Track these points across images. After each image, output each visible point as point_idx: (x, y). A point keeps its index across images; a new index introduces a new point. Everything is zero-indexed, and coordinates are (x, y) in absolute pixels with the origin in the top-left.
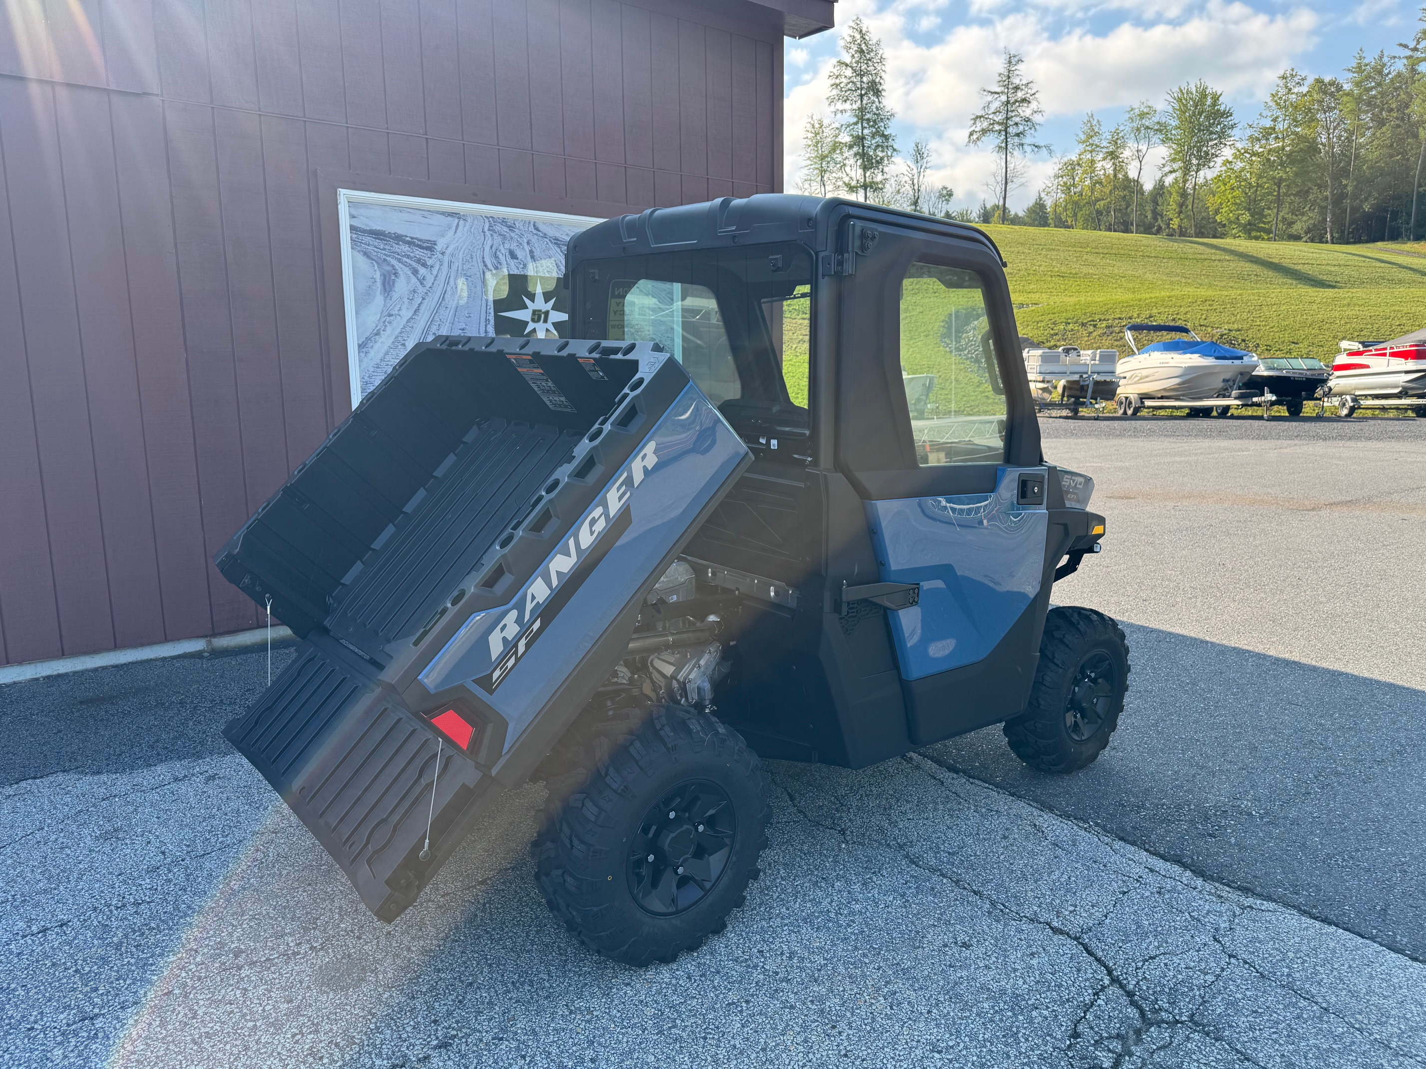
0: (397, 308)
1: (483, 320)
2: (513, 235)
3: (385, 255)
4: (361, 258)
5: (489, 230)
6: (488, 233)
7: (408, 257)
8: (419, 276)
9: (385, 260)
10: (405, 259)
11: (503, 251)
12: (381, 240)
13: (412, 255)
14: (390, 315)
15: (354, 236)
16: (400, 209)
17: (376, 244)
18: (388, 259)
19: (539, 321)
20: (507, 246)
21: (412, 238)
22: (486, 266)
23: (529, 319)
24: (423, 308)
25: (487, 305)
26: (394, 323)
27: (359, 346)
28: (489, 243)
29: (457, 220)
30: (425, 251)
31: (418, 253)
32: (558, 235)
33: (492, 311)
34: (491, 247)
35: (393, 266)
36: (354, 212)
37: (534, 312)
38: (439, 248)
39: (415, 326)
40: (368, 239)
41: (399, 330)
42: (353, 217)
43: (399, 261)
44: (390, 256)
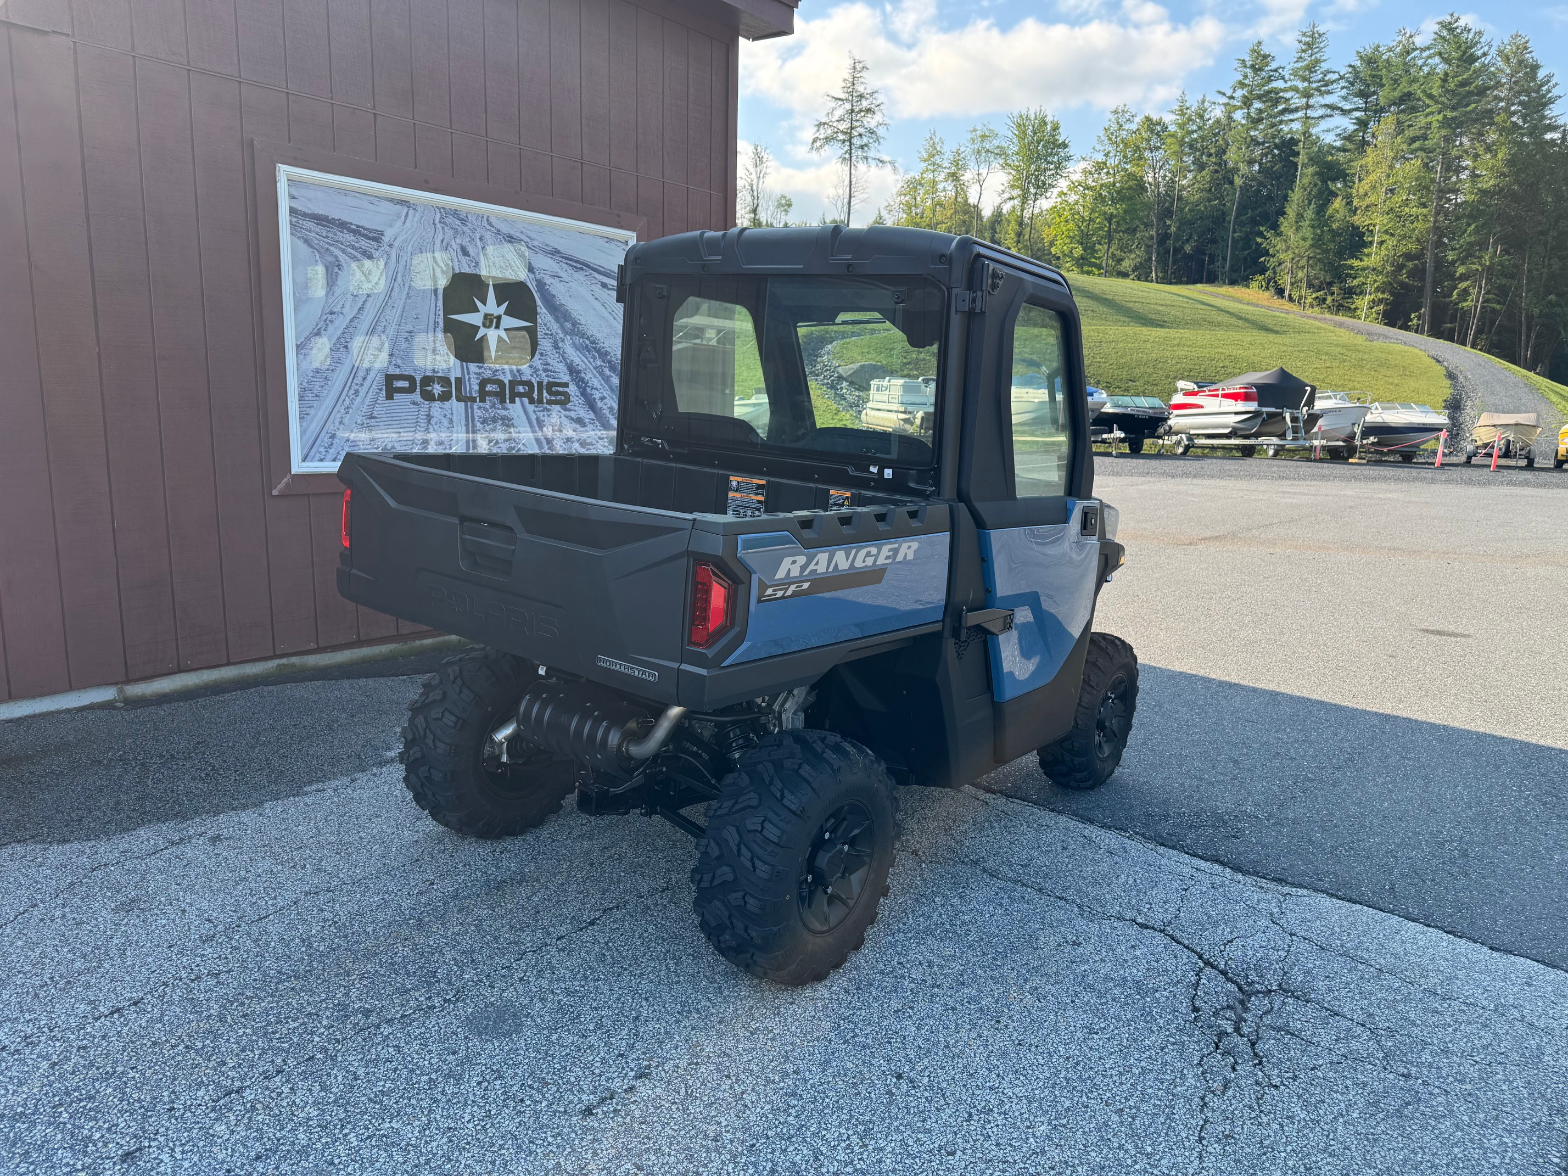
0: (339, 306)
1: (432, 323)
2: (465, 229)
3: (327, 243)
4: (300, 243)
5: (440, 222)
6: (439, 225)
7: (353, 247)
8: (365, 270)
9: (327, 249)
10: (349, 250)
11: (454, 246)
12: (324, 226)
13: (357, 245)
14: (332, 313)
15: (294, 220)
16: (344, 192)
17: (318, 230)
18: (331, 248)
19: (490, 326)
20: (458, 241)
21: (358, 226)
22: (436, 262)
23: (480, 325)
24: (368, 306)
25: (436, 306)
26: (337, 323)
27: (298, 346)
28: (440, 237)
29: (406, 210)
30: (371, 242)
31: (364, 243)
32: (512, 232)
34: (442, 241)
35: (336, 257)
36: (295, 193)
37: (486, 316)
38: (386, 239)
39: (359, 326)
40: (309, 224)
41: (341, 331)
42: (292, 197)
43: (344, 251)
44: (333, 245)
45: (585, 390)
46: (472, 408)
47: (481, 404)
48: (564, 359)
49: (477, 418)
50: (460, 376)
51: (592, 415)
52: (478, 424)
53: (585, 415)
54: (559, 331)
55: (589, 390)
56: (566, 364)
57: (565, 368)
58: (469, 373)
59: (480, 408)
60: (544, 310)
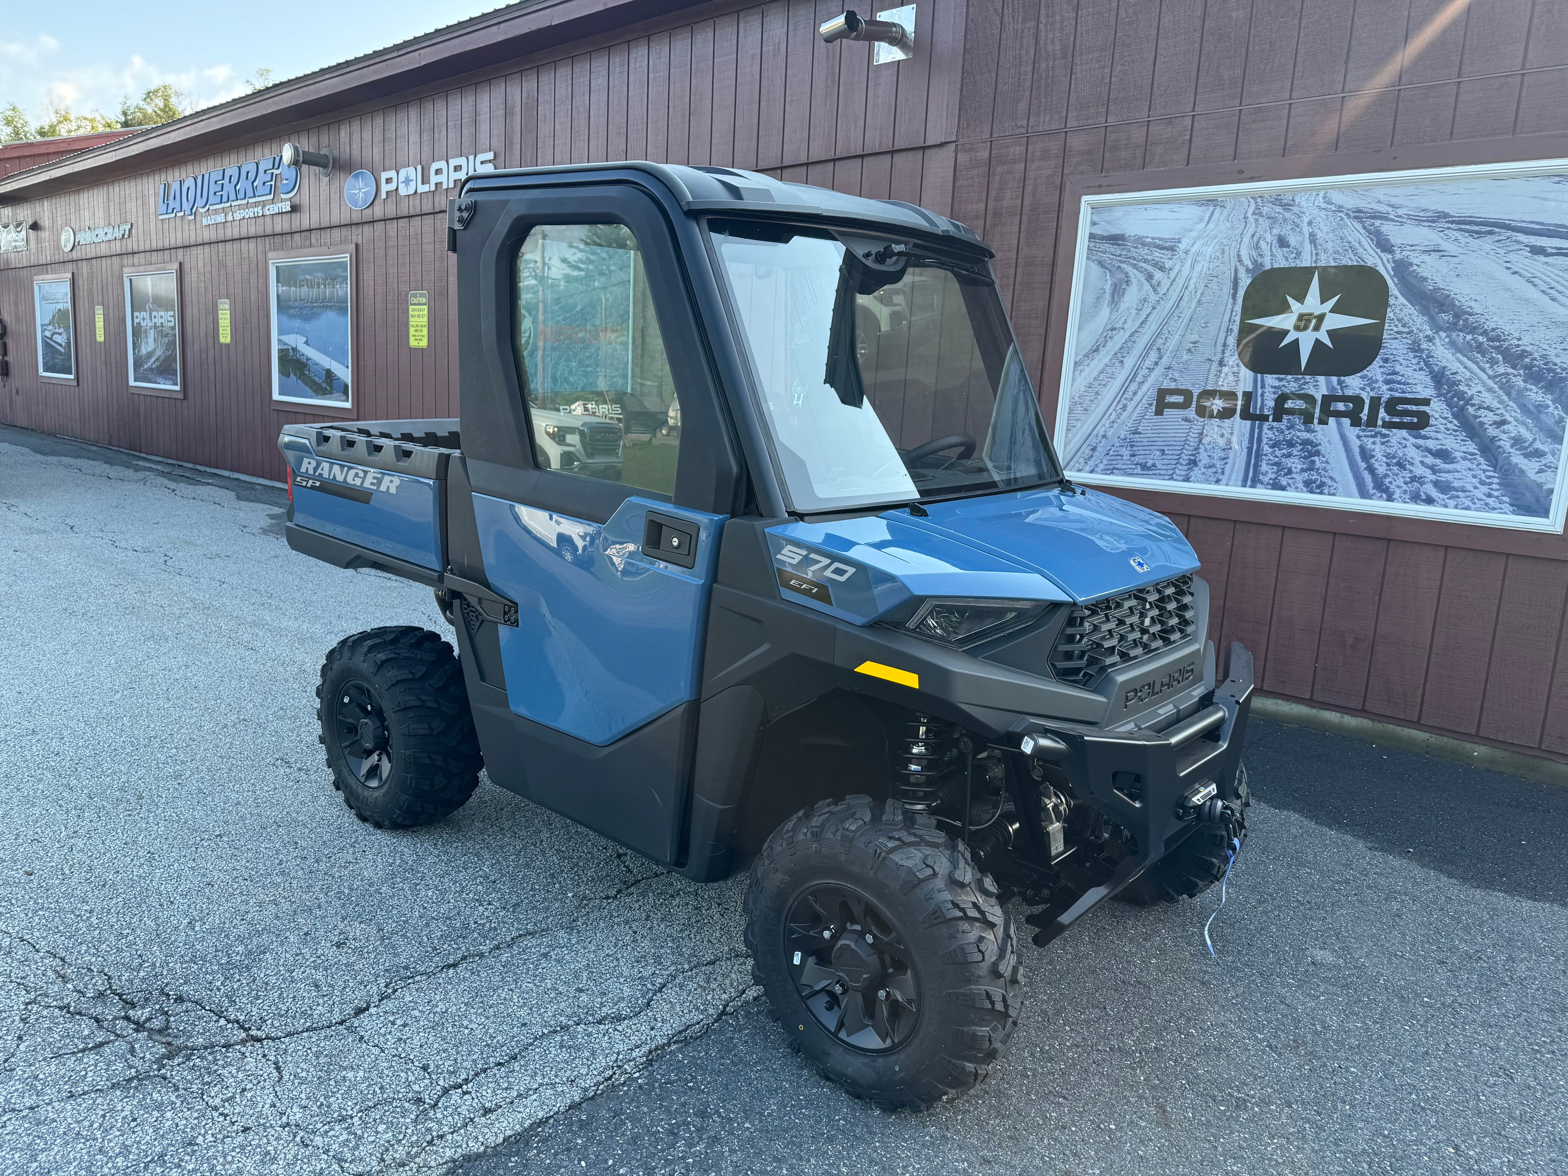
0: (1121, 322)
1: (1224, 328)
2: (1287, 215)
3: (1120, 261)
4: (1094, 267)
5: (1254, 214)
6: (1251, 218)
7: (1146, 261)
8: (1153, 282)
9: (1119, 267)
10: (1141, 264)
11: (1269, 238)
12: (1119, 245)
13: (1149, 258)
14: (1113, 329)
15: (1092, 244)
16: (1148, 206)
17: (1113, 250)
18: (1123, 265)
19: (1305, 328)
20: (1275, 231)
21: (1153, 238)
22: (1240, 261)
23: (1291, 328)
24: (1151, 319)
25: (1232, 311)
26: (1116, 338)
27: (1076, 363)
28: (1251, 232)
29: (1212, 208)
30: (1166, 252)
31: (1157, 254)
32: (1362, 204)
33: (1238, 319)
34: (1253, 236)
35: (1126, 273)
36: (1096, 219)
37: (1301, 317)
38: (1182, 246)
39: (1138, 340)
40: (1106, 246)
41: (1119, 346)
42: (1094, 224)
43: (1135, 266)
44: (1125, 262)
45: (1462, 409)
46: (1261, 428)
47: (1275, 424)
48: (1426, 364)
49: (1265, 440)
50: (1249, 389)
51: (1471, 447)
52: (1266, 447)
53: (1457, 446)
54: (1426, 327)
55: (1471, 410)
56: (1431, 372)
57: (1428, 379)
58: (1263, 386)
59: (1271, 428)
60: (1402, 300)
